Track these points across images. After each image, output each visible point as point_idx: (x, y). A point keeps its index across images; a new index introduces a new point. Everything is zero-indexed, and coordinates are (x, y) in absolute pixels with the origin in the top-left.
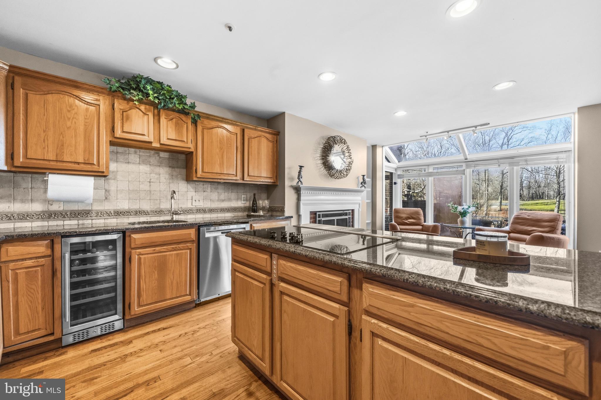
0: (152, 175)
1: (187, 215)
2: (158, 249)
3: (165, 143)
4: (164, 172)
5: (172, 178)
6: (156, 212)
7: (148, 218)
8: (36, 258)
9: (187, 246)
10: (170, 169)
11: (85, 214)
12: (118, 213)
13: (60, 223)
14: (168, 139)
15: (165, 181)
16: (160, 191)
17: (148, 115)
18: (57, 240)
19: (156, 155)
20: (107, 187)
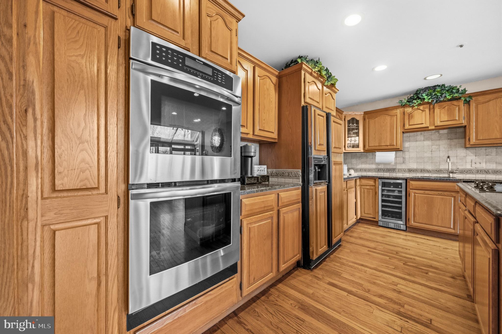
0: (433, 147)
1: (466, 174)
2: (427, 192)
3: (439, 125)
4: (443, 144)
5: (451, 147)
6: (436, 171)
7: (430, 174)
8: (370, 186)
9: (452, 194)
10: (449, 141)
11: (393, 170)
12: (410, 171)
13: (382, 174)
14: (441, 122)
15: (444, 149)
16: (440, 157)
17: (425, 111)
18: (377, 180)
19: (437, 133)
20: (404, 156)
